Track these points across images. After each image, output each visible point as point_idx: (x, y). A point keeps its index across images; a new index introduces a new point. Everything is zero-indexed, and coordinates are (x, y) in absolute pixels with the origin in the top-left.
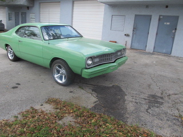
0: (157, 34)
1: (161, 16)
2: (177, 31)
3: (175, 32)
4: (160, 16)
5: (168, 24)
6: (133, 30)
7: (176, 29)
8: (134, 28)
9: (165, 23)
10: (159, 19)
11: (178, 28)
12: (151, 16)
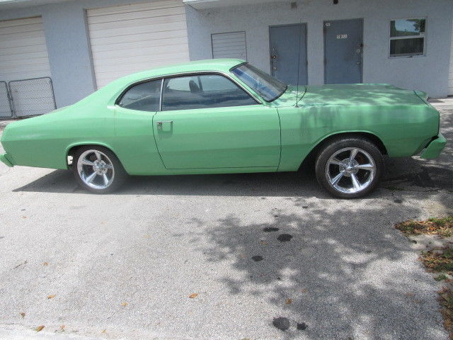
0: (325, 62)
1: (328, 22)
2: (365, 49)
3: (362, 52)
4: (325, 23)
5: (345, 36)
6: (272, 63)
7: (362, 45)
8: (272, 57)
9: (338, 37)
10: (325, 30)
11: (365, 42)
12: (305, 25)
